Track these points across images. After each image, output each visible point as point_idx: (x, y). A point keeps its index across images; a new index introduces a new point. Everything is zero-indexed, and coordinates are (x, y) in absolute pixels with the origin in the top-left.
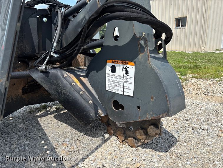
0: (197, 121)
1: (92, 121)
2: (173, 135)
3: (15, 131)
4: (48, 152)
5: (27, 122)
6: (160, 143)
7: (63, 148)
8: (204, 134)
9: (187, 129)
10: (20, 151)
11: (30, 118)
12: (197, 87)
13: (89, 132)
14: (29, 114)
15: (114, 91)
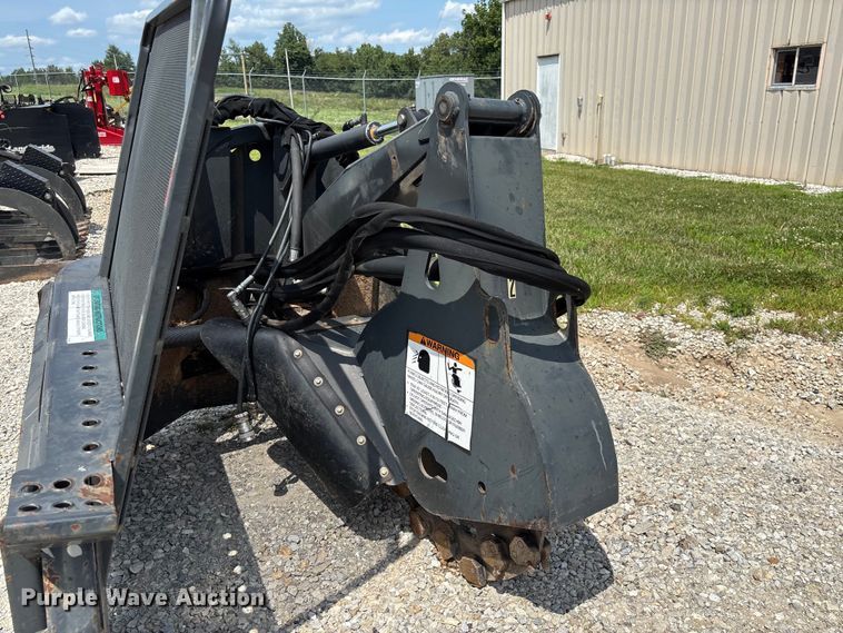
0: (707, 515)
1: (361, 497)
2: (609, 556)
3: (158, 492)
4: (238, 569)
5: (192, 464)
6: (560, 579)
7: (280, 563)
8: (711, 565)
9: (662, 541)
10: (168, 557)
11: (202, 450)
12: (778, 365)
13: (360, 518)
14: (198, 436)
15: (425, 423)
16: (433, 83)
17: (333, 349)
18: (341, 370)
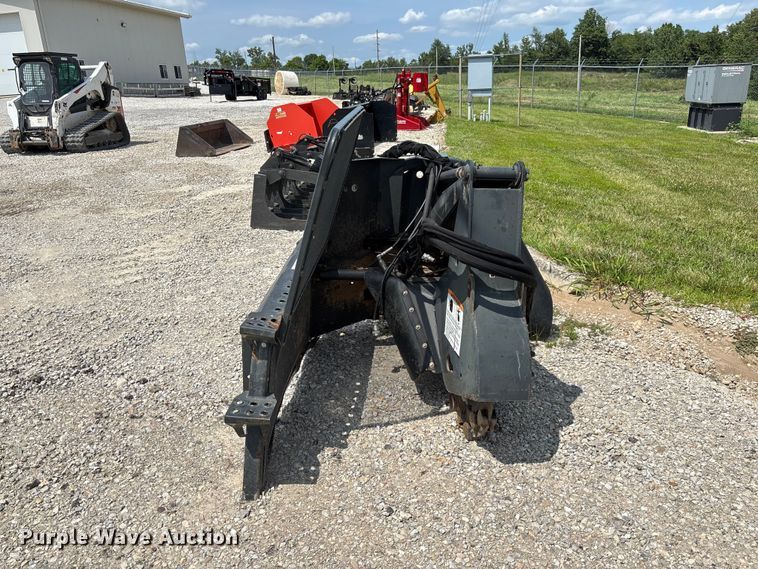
4: (355, 399)
5: (359, 348)
7: (376, 402)
16: (704, 72)
17: (423, 293)
18: (424, 306)
